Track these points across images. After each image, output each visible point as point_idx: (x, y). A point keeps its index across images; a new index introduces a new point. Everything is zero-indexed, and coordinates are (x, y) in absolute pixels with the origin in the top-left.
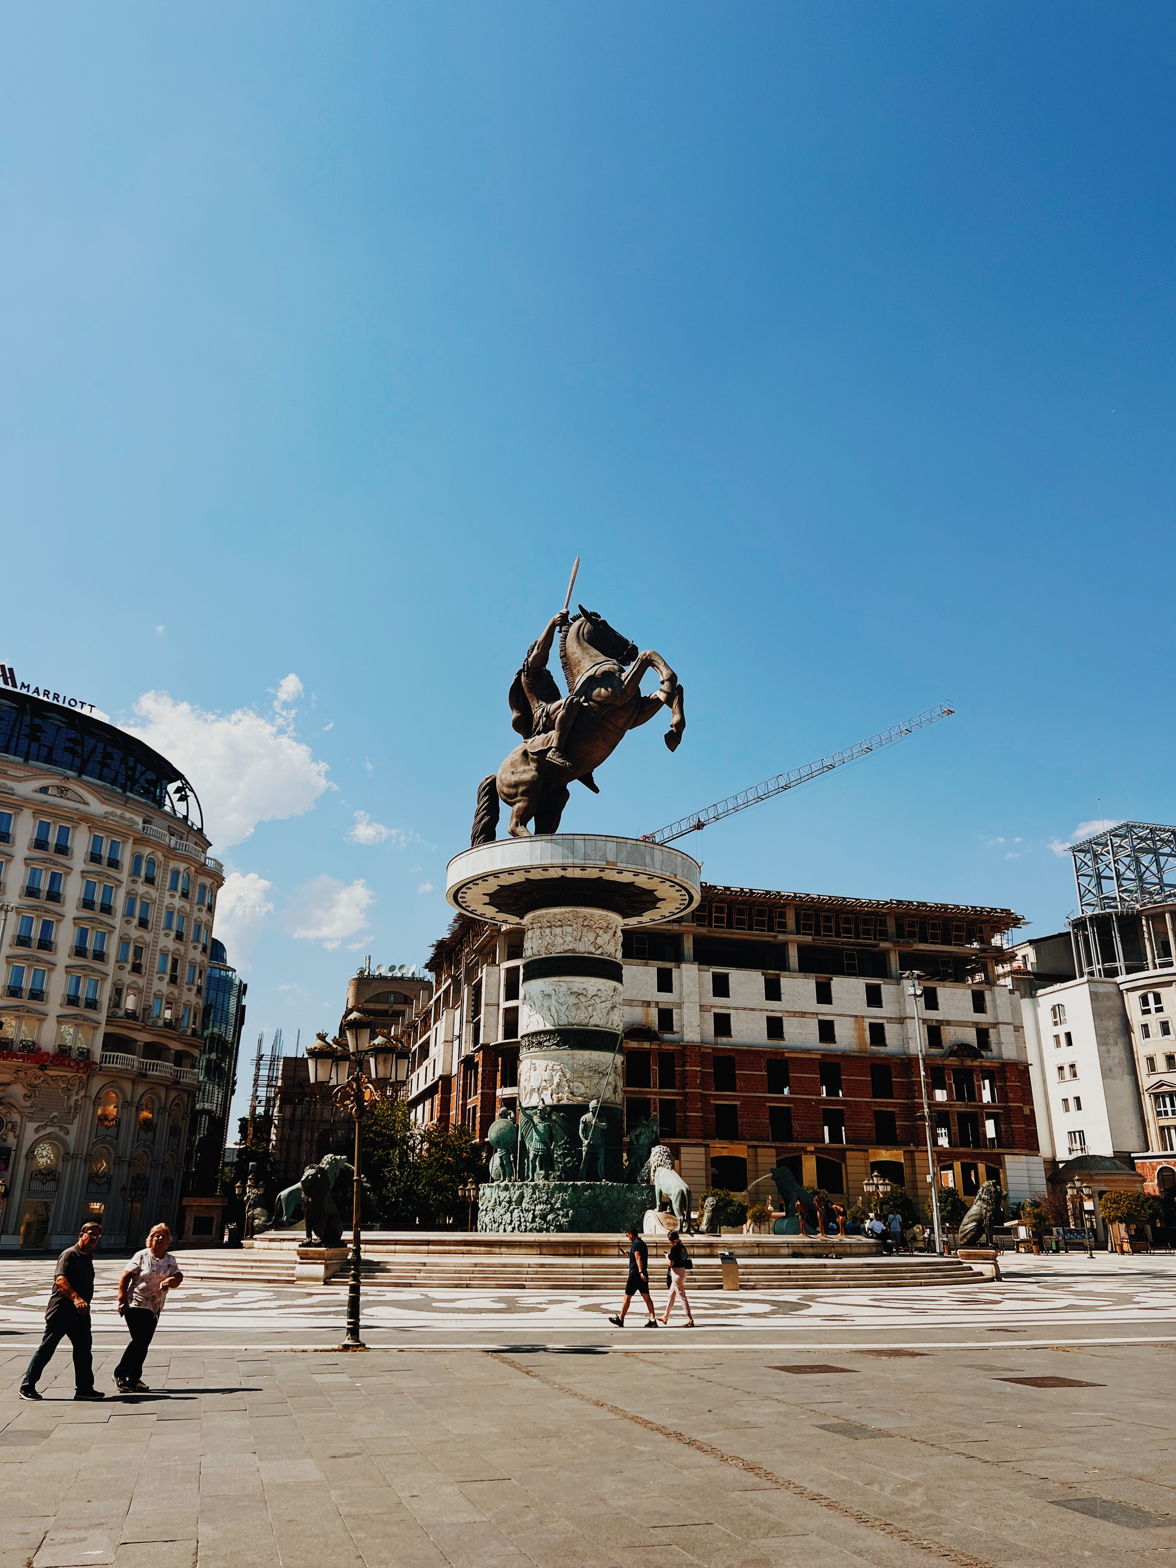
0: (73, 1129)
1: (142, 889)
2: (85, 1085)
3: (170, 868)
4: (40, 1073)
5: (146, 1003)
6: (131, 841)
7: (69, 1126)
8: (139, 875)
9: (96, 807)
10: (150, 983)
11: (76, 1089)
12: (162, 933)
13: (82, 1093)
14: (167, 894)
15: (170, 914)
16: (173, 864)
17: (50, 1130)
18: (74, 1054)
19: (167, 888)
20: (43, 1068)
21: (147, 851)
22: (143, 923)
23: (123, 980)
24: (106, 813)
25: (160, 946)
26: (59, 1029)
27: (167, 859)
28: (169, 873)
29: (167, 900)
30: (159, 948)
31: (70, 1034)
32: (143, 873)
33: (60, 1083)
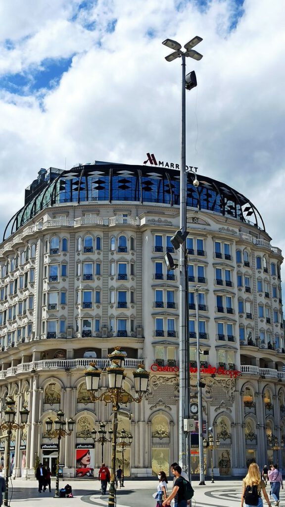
0: (233, 409)
1: (244, 270)
2: (235, 384)
3: (256, 256)
4: (212, 379)
5: (257, 336)
6: (235, 243)
7: (231, 408)
8: (241, 262)
9: (215, 226)
10: (256, 324)
11: (231, 387)
12: (258, 294)
13: (234, 389)
14: (257, 271)
15: (260, 282)
16: (257, 254)
17: (222, 410)
18: (228, 367)
19: (256, 267)
20: (213, 376)
21: (242, 248)
22: (248, 290)
23: (243, 323)
24: (219, 229)
25: (258, 302)
26: (217, 354)
27: (253, 251)
28: (256, 259)
29: (257, 275)
30: (258, 303)
31: (223, 356)
32: (243, 261)
33: (222, 384)
